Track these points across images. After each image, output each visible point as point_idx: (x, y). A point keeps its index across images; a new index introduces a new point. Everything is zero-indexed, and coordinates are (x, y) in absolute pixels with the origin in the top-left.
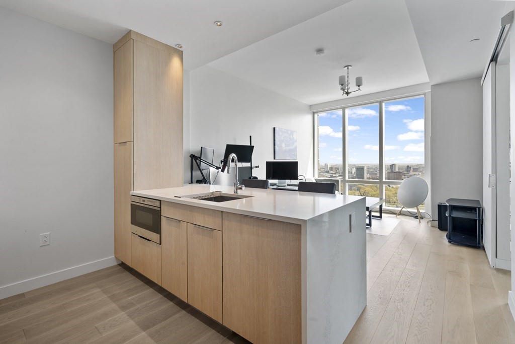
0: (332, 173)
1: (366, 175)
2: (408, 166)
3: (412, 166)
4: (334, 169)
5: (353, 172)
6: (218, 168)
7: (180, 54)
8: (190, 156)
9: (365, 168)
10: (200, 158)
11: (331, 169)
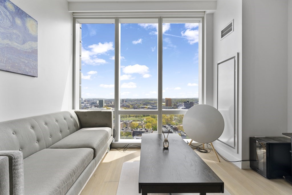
0: (86, 104)
1: (104, 104)
2: (123, 100)
3: (125, 99)
4: (86, 101)
5: (97, 103)
9: (104, 101)
11: (85, 101)
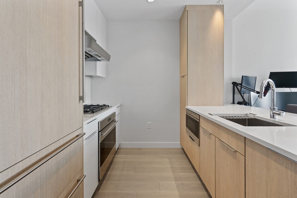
6: (258, 93)
7: (221, 8)
8: (232, 83)
10: (241, 84)
